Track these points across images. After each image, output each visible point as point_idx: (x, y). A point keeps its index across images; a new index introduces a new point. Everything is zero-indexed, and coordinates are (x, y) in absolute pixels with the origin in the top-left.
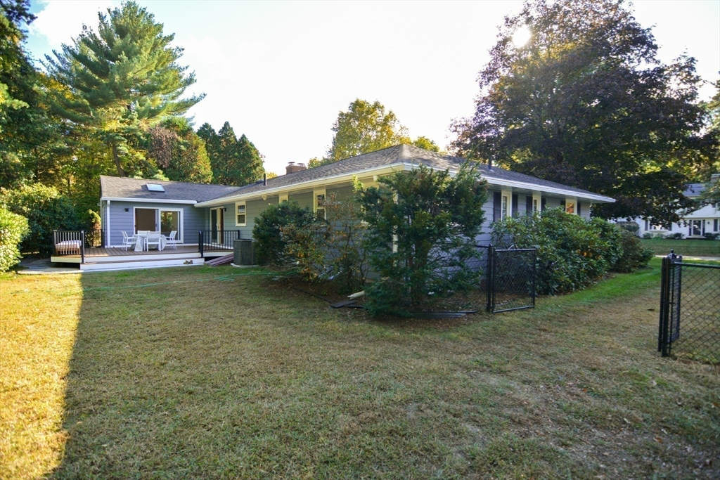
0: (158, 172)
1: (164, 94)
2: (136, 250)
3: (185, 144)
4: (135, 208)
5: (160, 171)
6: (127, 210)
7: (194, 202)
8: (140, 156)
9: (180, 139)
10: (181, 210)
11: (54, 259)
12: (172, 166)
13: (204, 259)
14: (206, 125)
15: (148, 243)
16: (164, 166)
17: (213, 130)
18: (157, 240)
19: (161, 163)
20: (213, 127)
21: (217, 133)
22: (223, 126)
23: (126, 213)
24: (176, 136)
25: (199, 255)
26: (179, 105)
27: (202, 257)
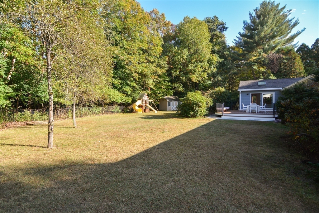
0: (271, 76)
1: (280, 37)
2: (247, 112)
3: (286, 59)
4: (251, 93)
5: (272, 75)
6: (248, 94)
7: (281, 89)
8: (262, 69)
9: (284, 57)
10: (274, 93)
11: (216, 113)
12: (280, 71)
13: (275, 118)
14: (303, 45)
15: (251, 109)
16: (275, 72)
17: (308, 46)
18: (256, 108)
19: (273, 71)
20: (307, 45)
21: (310, 47)
22: (315, 42)
23: (247, 96)
24: (282, 55)
25: (272, 116)
26: (288, 39)
27: (274, 117)
